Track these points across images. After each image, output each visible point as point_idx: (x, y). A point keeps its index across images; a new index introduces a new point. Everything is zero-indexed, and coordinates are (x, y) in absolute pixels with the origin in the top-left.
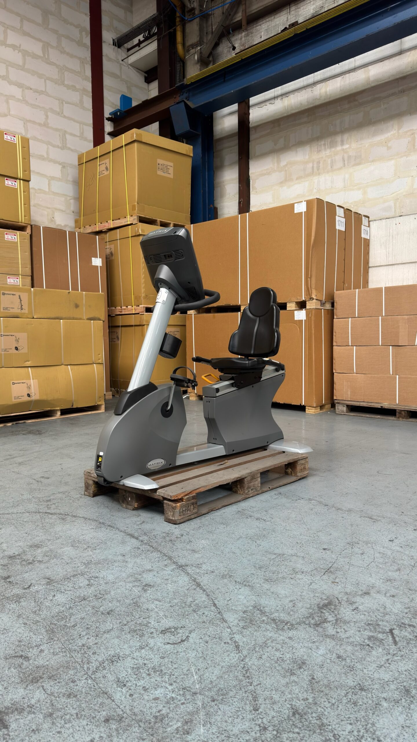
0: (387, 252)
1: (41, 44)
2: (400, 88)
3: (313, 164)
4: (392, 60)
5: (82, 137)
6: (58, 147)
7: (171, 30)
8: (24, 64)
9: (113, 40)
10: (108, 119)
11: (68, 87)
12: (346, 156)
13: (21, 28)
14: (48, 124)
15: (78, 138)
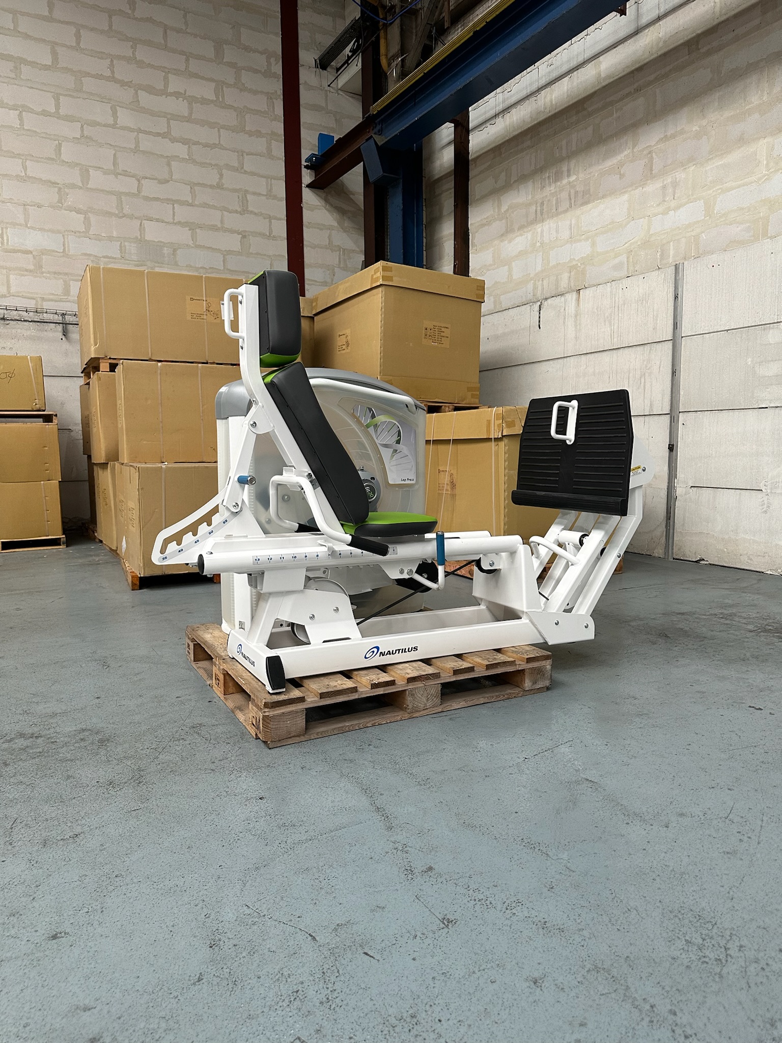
0: (611, 330)
1: (213, 85)
2: (635, 86)
3: (536, 207)
4: (627, 43)
5: (270, 195)
6: (236, 212)
7: (373, 39)
8: (191, 114)
9: (315, 60)
10: (306, 167)
11: (250, 134)
12: (572, 191)
13: (186, 69)
14: (223, 185)
15: (264, 198)
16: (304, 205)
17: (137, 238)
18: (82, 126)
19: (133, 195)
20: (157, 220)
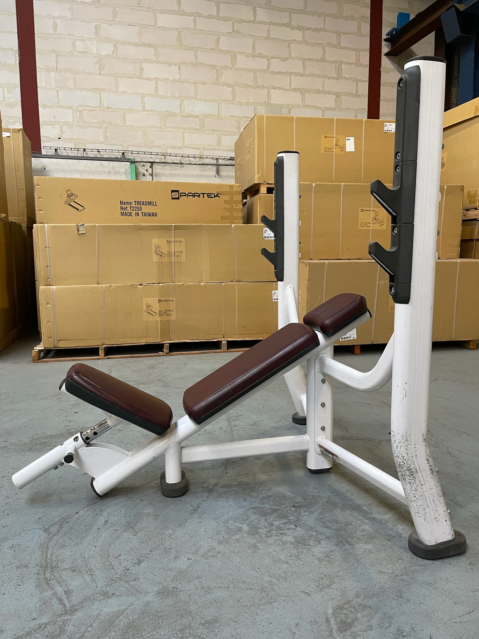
5: (358, 64)
6: (333, 78)
8: (306, 7)
10: (385, 40)
11: (346, 18)
14: (325, 58)
15: (354, 66)
16: (382, 69)
17: (265, 102)
18: (233, 23)
19: (264, 71)
20: (279, 88)
